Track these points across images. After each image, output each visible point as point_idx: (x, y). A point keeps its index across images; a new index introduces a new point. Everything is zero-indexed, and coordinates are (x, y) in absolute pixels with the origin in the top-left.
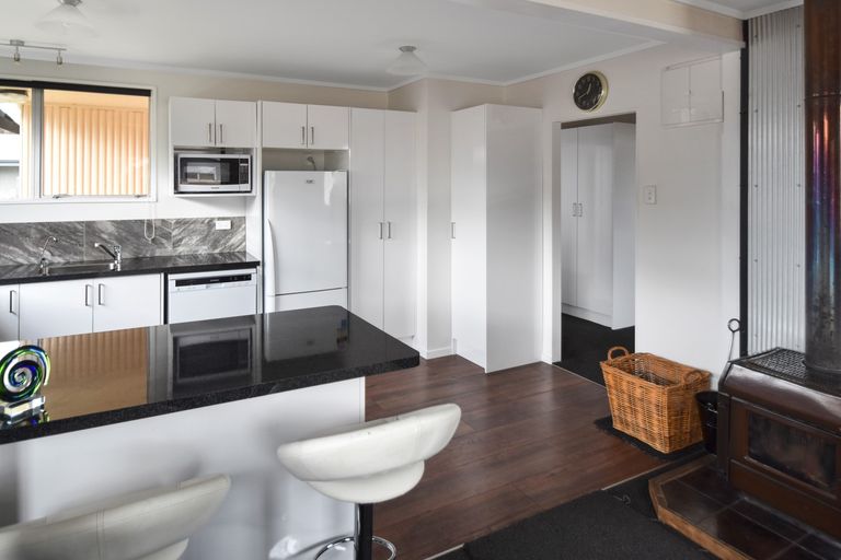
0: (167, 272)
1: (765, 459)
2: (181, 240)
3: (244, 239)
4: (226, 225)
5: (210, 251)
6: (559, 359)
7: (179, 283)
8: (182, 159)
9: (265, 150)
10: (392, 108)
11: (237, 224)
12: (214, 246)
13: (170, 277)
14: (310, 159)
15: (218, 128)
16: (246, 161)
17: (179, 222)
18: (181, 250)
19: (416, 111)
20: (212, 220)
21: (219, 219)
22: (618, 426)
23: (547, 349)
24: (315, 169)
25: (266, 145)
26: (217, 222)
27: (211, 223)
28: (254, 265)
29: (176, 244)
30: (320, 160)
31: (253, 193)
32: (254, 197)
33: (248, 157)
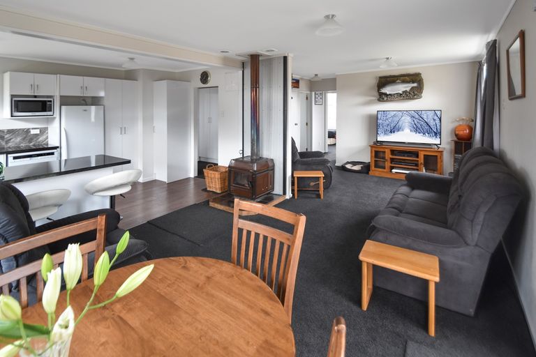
0: (8, 153)
1: (238, 184)
2: (10, 139)
3: (47, 138)
4: (37, 132)
5: (28, 144)
6: (197, 175)
7: (15, 158)
8: (15, 101)
9: (61, 97)
10: (126, 79)
11: (43, 131)
12: (30, 142)
13: (9, 155)
14: (84, 100)
15: (36, 87)
16: (51, 101)
17: (10, 131)
18: (10, 144)
19: (136, 80)
20: (29, 129)
21: (33, 129)
22: (208, 189)
23: (192, 172)
24: (87, 105)
25: (62, 94)
26: (31, 130)
27: (28, 131)
28: (55, 148)
29: (7, 142)
30: (89, 101)
31: (55, 116)
32: (55, 118)
33: (52, 99)
